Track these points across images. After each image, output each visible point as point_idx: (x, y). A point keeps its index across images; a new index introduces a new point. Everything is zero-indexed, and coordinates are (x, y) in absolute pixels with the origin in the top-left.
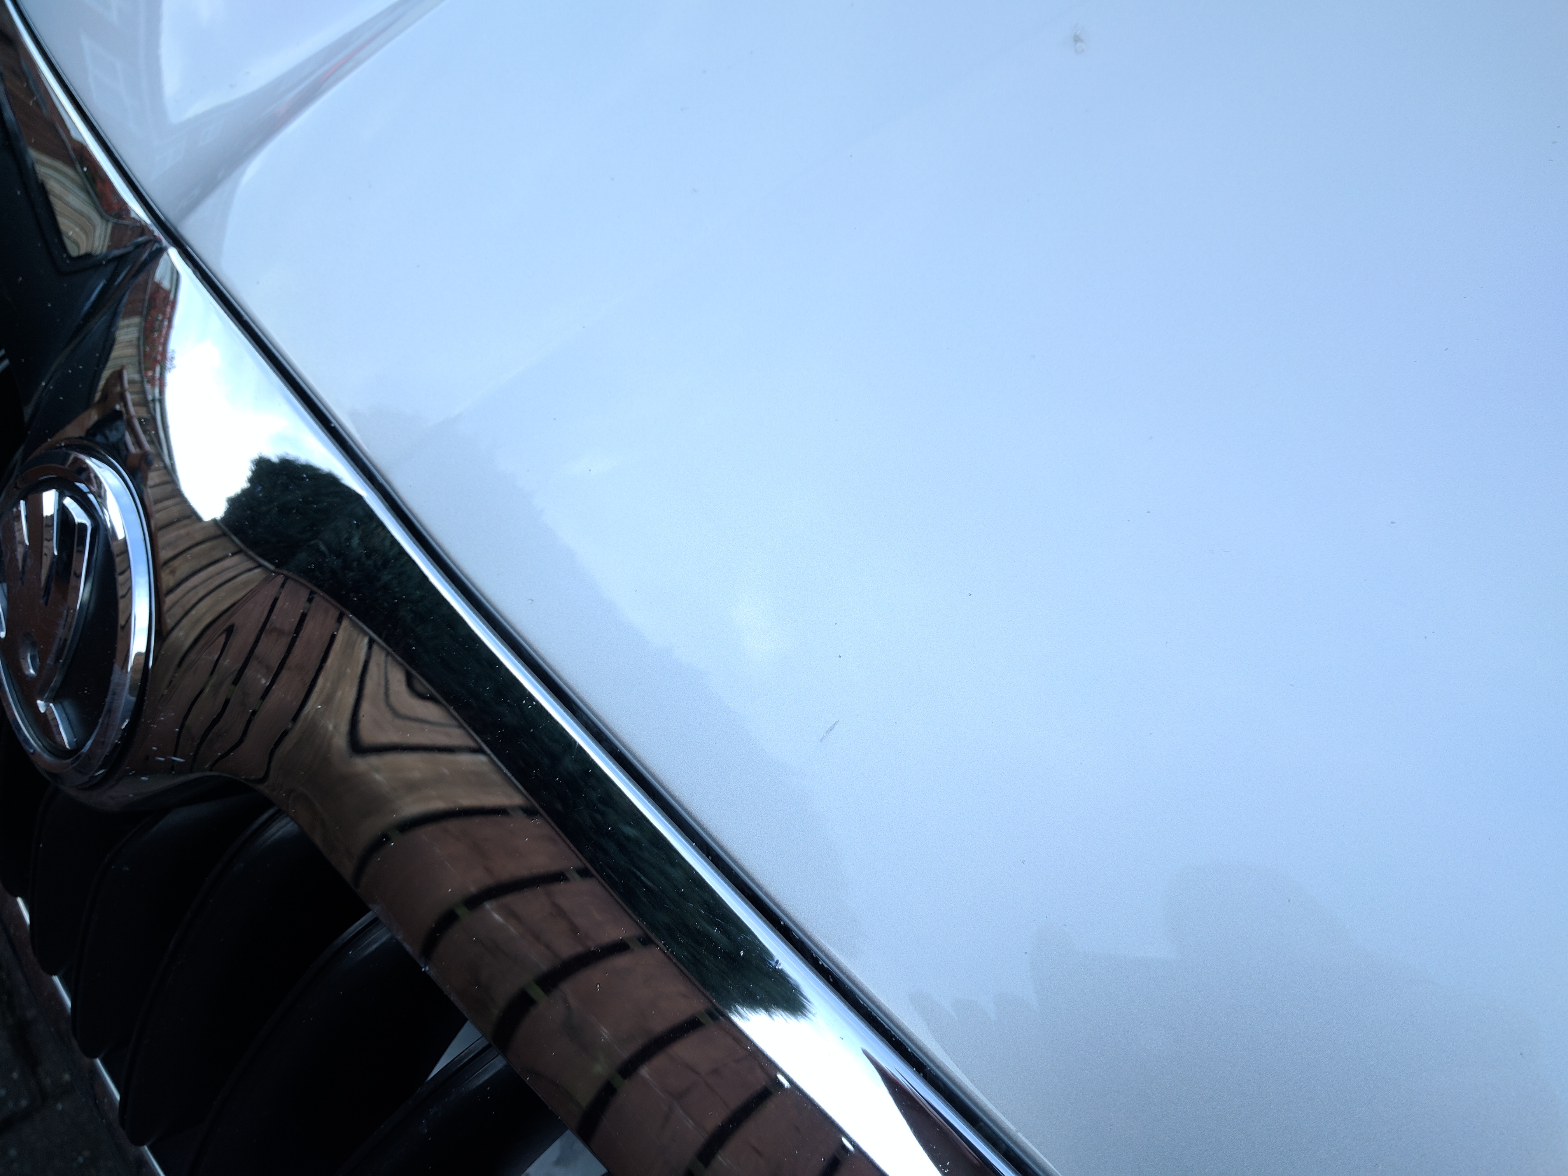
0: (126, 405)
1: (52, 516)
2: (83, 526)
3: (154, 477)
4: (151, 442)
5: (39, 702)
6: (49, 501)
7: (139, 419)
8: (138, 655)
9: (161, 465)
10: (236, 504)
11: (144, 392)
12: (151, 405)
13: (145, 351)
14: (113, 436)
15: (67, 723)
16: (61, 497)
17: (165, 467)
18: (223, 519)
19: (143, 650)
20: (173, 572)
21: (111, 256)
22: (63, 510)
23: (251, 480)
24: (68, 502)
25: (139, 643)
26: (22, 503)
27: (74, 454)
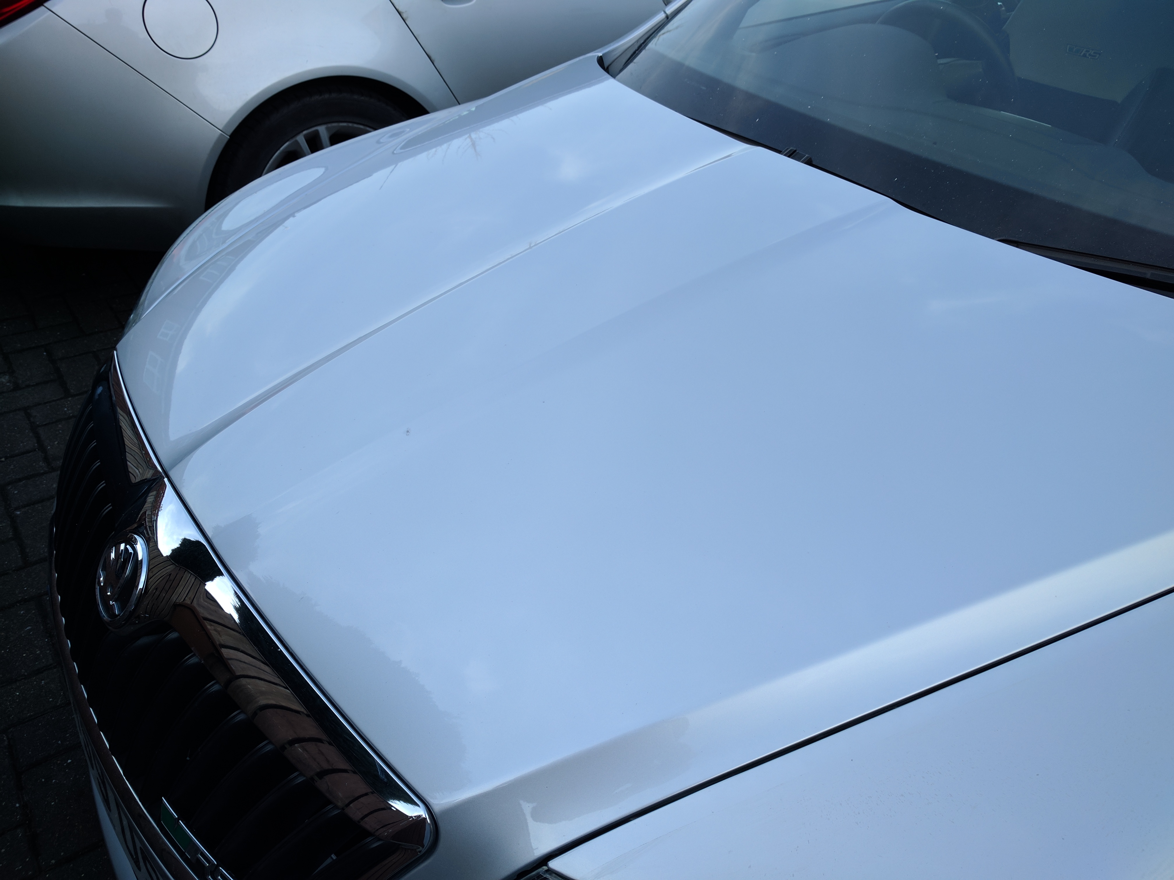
0: (146, 522)
1: (123, 550)
2: (131, 553)
3: (151, 544)
4: (152, 534)
5: (111, 602)
6: (122, 546)
7: (149, 526)
8: (140, 589)
9: (154, 541)
10: (175, 552)
11: (151, 518)
12: (153, 522)
13: (154, 504)
14: (141, 530)
15: (118, 607)
16: (126, 546)
17: (155, 541)
18: (169, 556)
19: (142, 588)
20: (152, 572)
21: (152, 478)
22: (126, 548)
23: (180, 545)
24: (128, 546)
25: (141, 586)
26: (114, 547)
27: (130, 534)
